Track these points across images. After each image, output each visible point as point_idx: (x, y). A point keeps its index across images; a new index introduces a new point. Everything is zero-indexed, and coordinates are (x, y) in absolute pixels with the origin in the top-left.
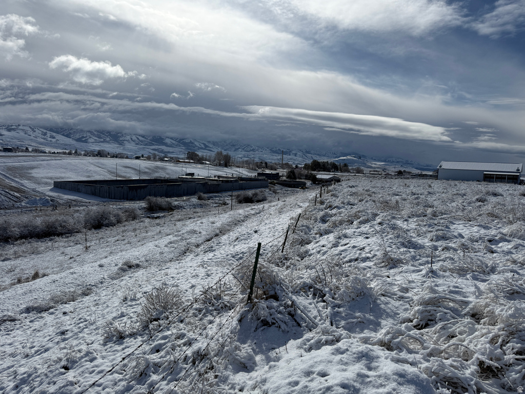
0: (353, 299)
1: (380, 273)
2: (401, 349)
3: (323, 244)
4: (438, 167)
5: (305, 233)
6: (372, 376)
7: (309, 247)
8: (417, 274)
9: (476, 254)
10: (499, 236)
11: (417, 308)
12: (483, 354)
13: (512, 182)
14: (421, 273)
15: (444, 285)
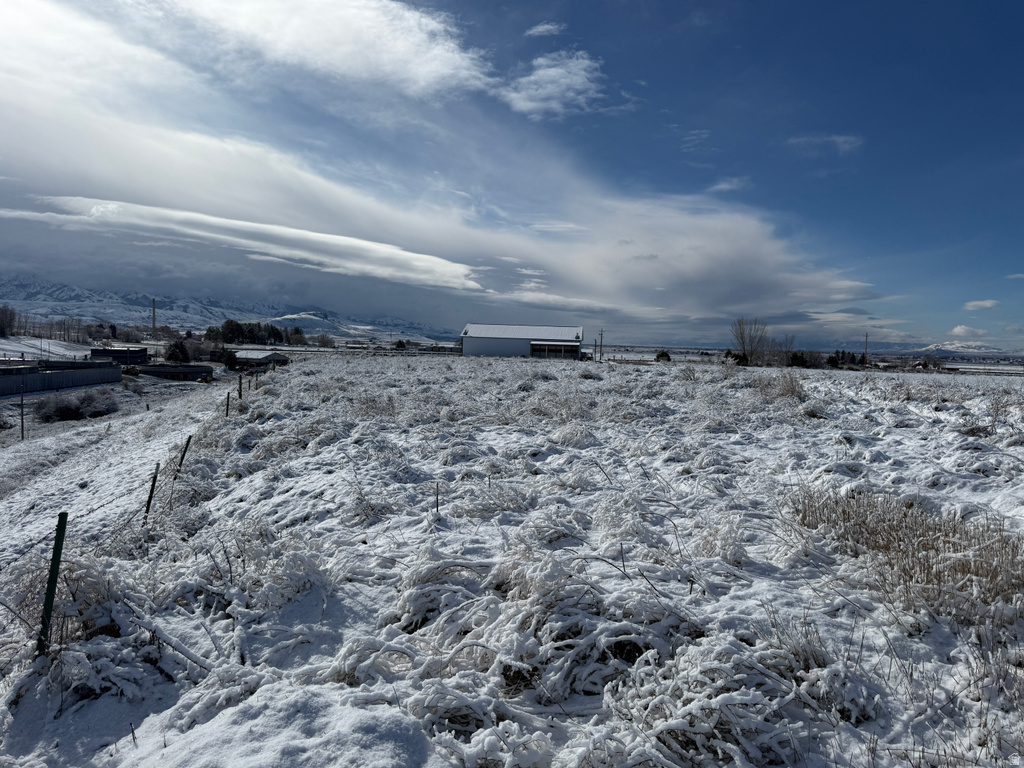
0: (290, 599)
1: (348, 538)
2: (373, 678)
3: (239, 496)
4: (462, 335)
5: (203, 477)
6: (312, 747)
7: (210, 505)
8: (415, 528)
9: (511, 479)
10: (547, 445)
11: (406, 593)
12: (508, 652)
13: (570, 357)
14: (421, 525)
15: (455, 541)
